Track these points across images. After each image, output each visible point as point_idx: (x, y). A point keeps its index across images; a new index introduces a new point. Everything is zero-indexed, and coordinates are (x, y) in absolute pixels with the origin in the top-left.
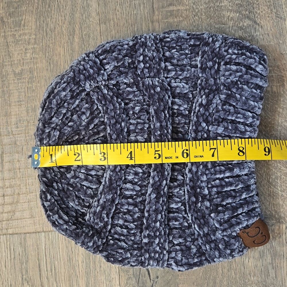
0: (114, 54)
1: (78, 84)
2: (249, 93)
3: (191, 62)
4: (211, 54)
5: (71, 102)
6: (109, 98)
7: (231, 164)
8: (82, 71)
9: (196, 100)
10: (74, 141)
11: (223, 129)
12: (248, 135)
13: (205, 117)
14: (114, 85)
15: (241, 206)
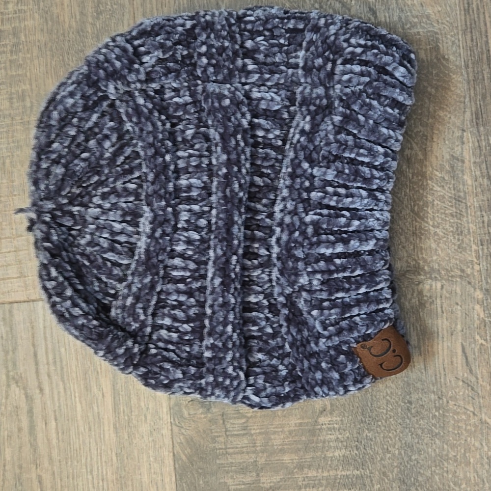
0: (158, 38)
1: (94, 84)
2: (380, 113)
3: (288, 60)
4: (322, 46)
5: (84, 116)
6: (145, 113)
7: (346, 232)
8: (103, 63)
9: (294, 123)
10: (91, 184)
11: (335, 173)
12: (377, 184)
13: (308, 152)
14: (156, 92)
15: (358, 303)
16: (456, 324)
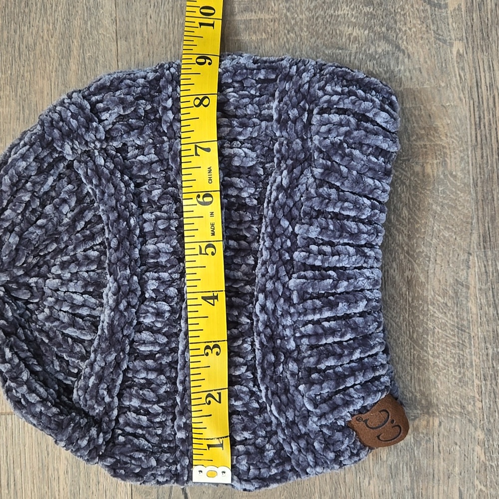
0: (118, 93)
1: (49, 146)
2: (363, 163)
3: (261, 111)
4: (296, 96)
5: (38, 180)
6: (107, 174)
7: (333, 295)
8: (58, 122)
9: (271, 179)
10: (49, 253)
11: (319, 229)
12: (365, 239)
13: (286, 209)
14: (117, 150)
15: (353, 372)
16: (454, 467)
